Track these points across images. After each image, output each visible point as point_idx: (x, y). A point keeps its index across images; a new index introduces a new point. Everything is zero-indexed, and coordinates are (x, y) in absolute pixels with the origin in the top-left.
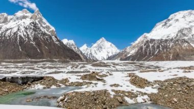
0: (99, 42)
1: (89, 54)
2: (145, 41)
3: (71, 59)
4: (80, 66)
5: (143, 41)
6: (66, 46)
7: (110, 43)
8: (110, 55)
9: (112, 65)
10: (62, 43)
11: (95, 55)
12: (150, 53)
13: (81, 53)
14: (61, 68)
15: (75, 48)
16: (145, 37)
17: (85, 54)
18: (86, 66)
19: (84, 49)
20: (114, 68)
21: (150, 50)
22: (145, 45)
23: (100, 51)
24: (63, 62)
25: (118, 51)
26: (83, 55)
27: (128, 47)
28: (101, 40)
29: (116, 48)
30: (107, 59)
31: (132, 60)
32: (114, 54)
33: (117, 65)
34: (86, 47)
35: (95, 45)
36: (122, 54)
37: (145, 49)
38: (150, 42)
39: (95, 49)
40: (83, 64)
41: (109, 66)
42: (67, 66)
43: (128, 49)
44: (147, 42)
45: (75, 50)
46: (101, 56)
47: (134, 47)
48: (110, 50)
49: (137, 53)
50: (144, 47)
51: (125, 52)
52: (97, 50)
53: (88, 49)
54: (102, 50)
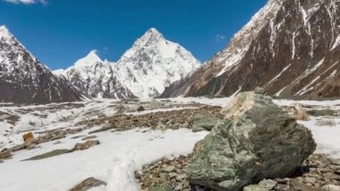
0: (140, 43)
1: (104, 81)
7: (174, 46)
23: (145, 72)
28: (147, 35)
29: (195, 60)
35: (130, 53)
39: (131, 65)
46: (148, 85)
48: (174, 67)
52: (135, 68)
53: (101, 66)
54: (151, 68)
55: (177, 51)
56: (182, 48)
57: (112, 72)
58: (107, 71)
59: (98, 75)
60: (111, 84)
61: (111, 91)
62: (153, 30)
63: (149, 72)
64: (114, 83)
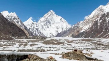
0: (47, 15)
1: (35, 29)
2: (100, 15)
3: (13, 36)
4: (30, 44)
5: (98, 15)
6: (7, 20)
7: (60, 17)
8: (60, 31)
9: (66, 42)
10: (2, 16)
11: (42, 31)
12: (106, 29)
13: (26, 28)
14: (7, 45)
15: (18, 22)
16: (101, 10)
17: (30, 30)
18: (36, 43)
19: (28, 23)
20: (69, 46)
21: (106, 25)
22: (100, 20)
23: (48, 27)
24: (4, 39)
25: (69, 26)
26: (28, 30)
27: (81, 22)
28: (49, 13)
29: (67, 23)
30: (57, 36)
31: (85, 37)
32: (64, 29)
33: (72, 42)
34: (32, 22)
35: (42, 19)
36: (74, 29)
37: (101, 25)
38: (107, 16)
39: (43, 24)
40: (32, 41)
41: (63, 43)
42: (14, 44)
43: (81, 24)
44: (103, 15)
45: (19, 24)
46: (49, 32)
47: (88, 22)
48: (59, 25)
49: (91, 29)
50: (100, 22)
51: (78, 27)
52: (44, 25)
53: (33, 24)
54: (50, 25)
55: (61, 19)
56: (62, 18)
57: (37, 26)
58: (36, 26)
59: (32, 27)
60: (37, 31)
61: (37, 33)
62: (52, 11)
63: (49, 27)
64: (38, 31)
